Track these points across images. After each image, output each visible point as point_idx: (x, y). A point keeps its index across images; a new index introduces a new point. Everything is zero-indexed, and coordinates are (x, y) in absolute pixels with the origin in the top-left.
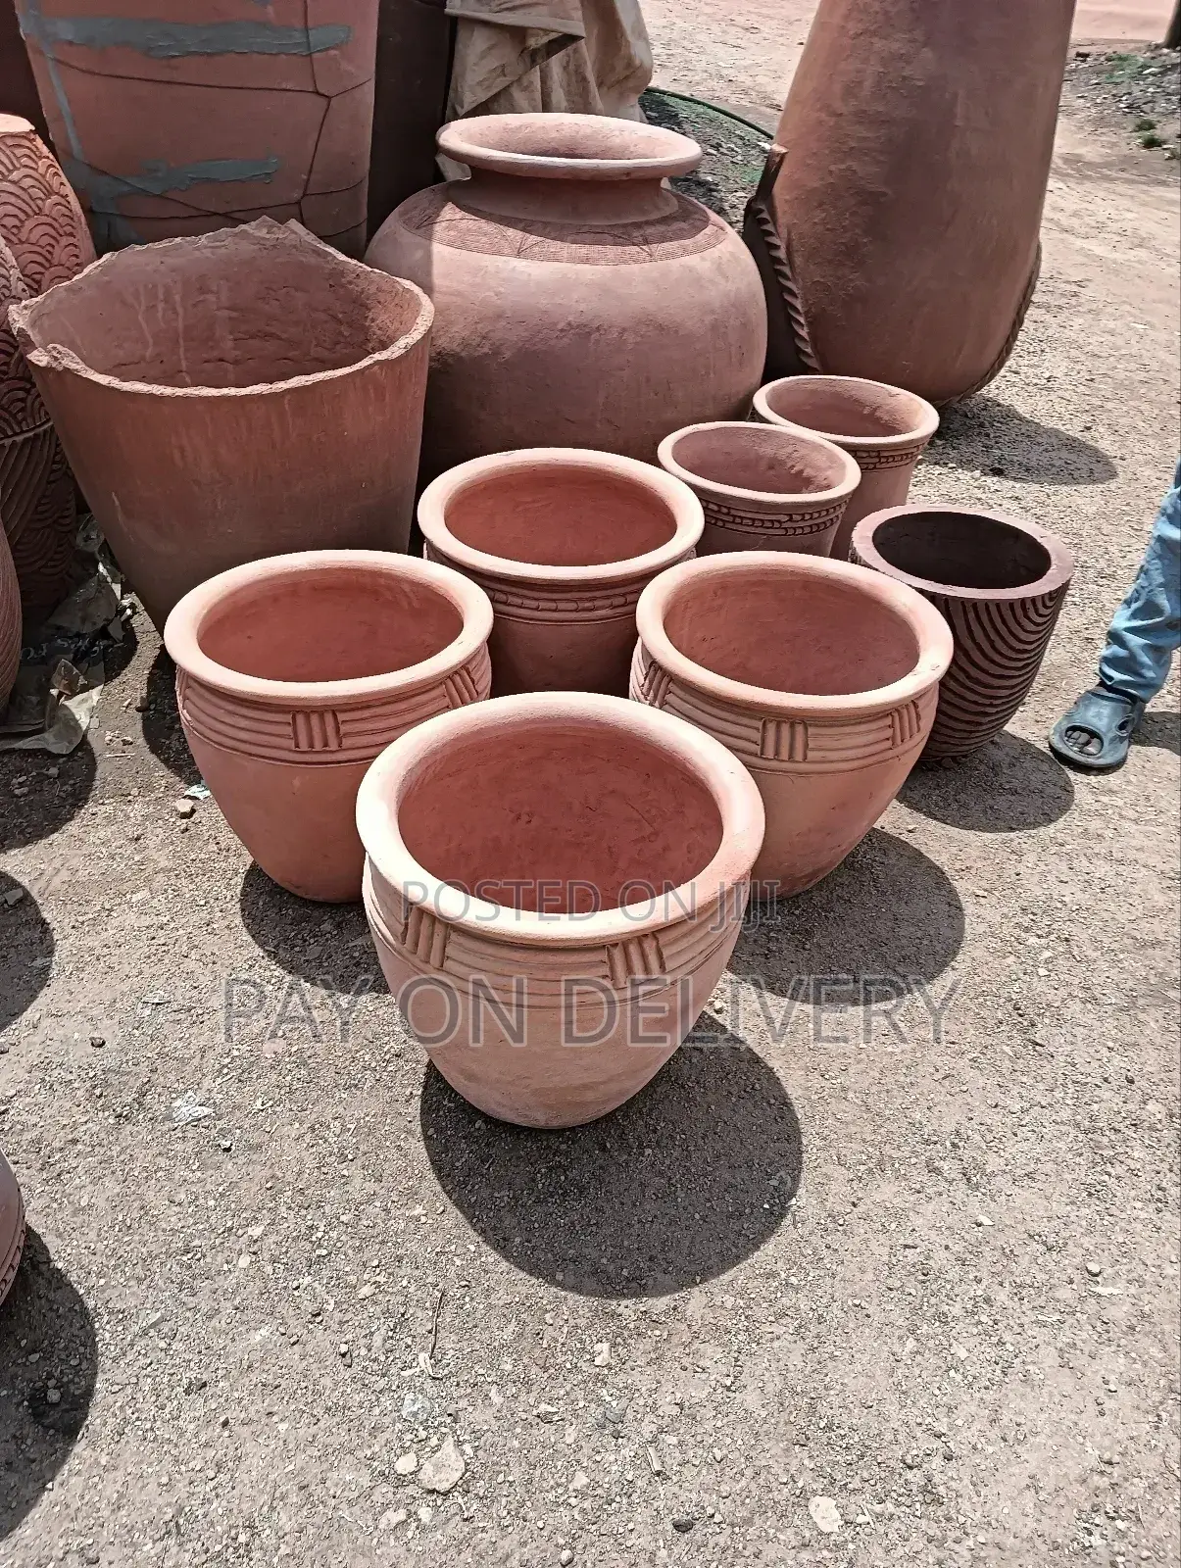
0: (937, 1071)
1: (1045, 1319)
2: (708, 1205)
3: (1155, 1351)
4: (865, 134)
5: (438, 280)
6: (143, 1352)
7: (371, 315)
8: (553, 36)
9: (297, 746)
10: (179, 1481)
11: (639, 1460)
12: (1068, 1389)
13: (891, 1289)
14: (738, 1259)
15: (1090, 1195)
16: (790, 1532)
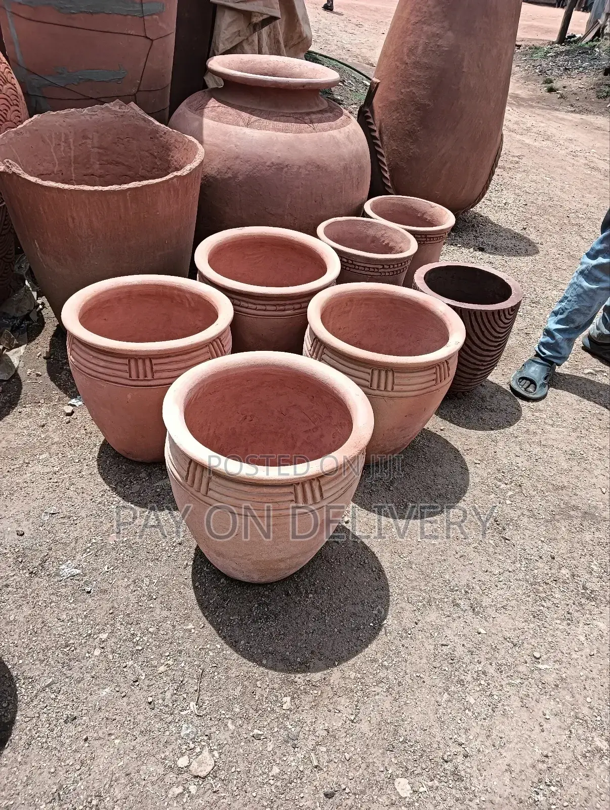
0: (457, 553)
1: (514, 682)
2: (342, 624)
3: (568, 698)
4: (418, 74)
5: (205, 138)
6: (42, 700)
7: (171, 154)
8: (265, 17)
9: (130, 377)
10: (60, 771)
11: (307, 759)
12: (525, 718)
13: (435, 668)
14: (357, 652)
15: (534, 617)
16: (384, 797)
